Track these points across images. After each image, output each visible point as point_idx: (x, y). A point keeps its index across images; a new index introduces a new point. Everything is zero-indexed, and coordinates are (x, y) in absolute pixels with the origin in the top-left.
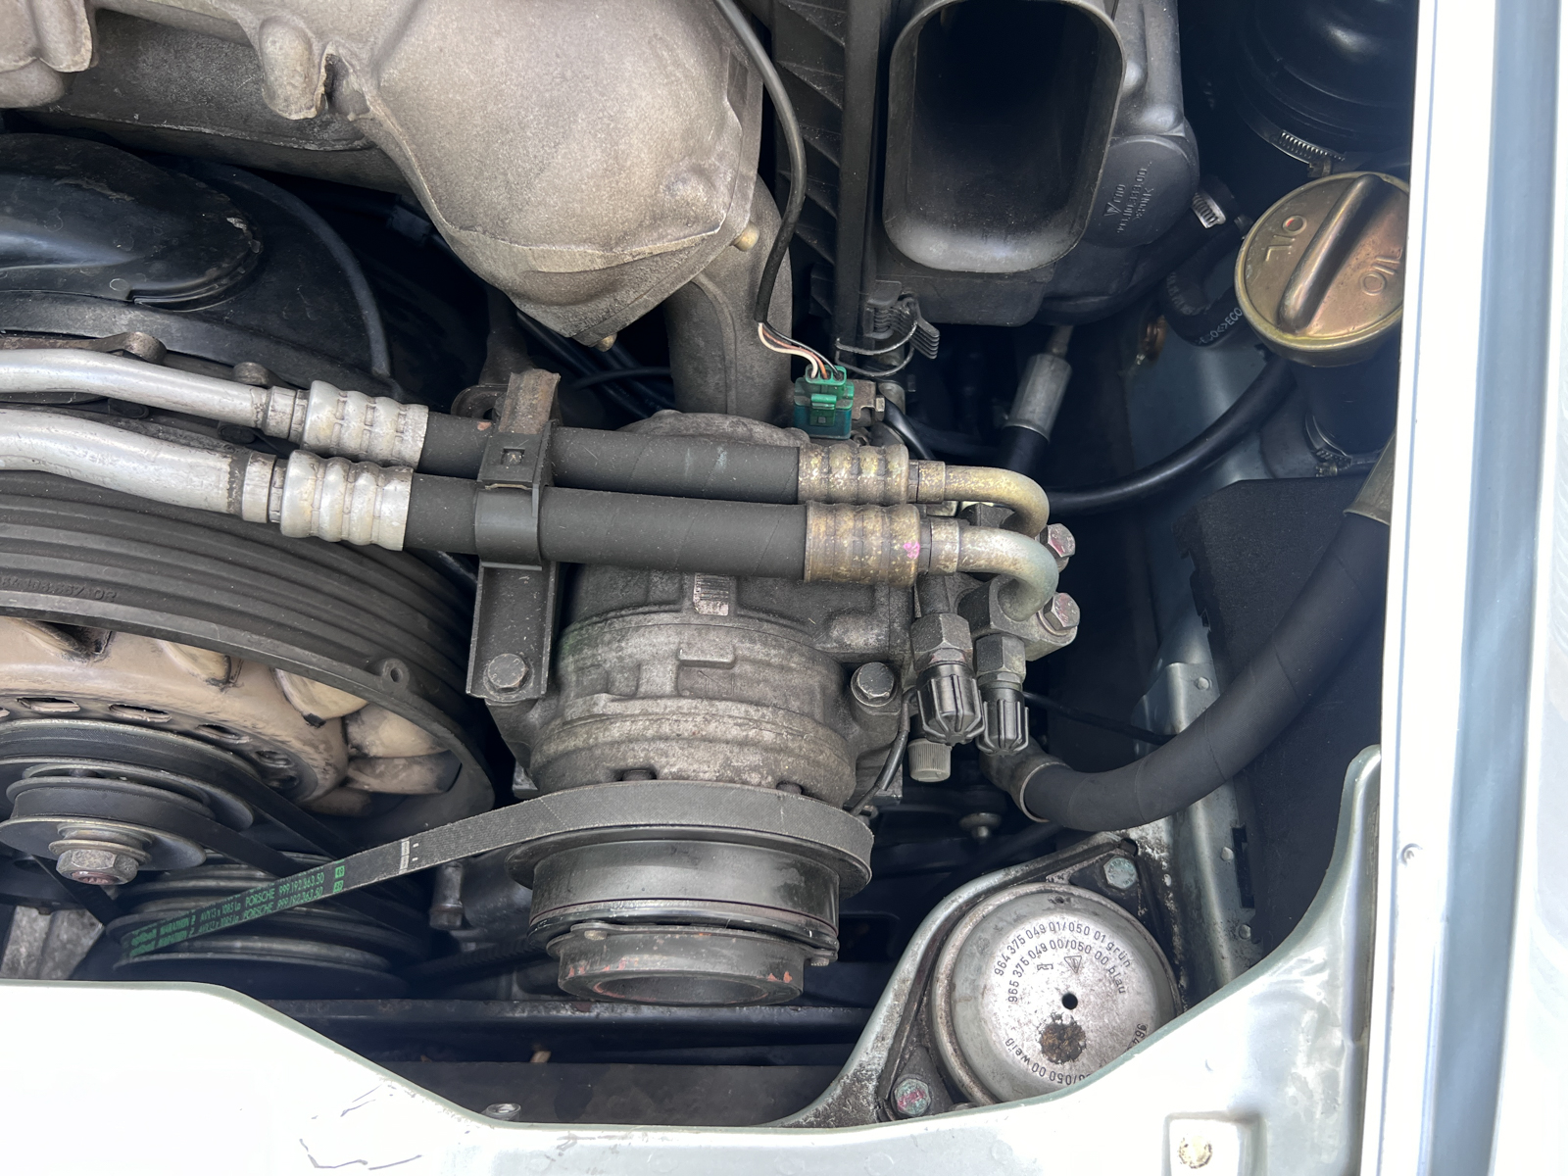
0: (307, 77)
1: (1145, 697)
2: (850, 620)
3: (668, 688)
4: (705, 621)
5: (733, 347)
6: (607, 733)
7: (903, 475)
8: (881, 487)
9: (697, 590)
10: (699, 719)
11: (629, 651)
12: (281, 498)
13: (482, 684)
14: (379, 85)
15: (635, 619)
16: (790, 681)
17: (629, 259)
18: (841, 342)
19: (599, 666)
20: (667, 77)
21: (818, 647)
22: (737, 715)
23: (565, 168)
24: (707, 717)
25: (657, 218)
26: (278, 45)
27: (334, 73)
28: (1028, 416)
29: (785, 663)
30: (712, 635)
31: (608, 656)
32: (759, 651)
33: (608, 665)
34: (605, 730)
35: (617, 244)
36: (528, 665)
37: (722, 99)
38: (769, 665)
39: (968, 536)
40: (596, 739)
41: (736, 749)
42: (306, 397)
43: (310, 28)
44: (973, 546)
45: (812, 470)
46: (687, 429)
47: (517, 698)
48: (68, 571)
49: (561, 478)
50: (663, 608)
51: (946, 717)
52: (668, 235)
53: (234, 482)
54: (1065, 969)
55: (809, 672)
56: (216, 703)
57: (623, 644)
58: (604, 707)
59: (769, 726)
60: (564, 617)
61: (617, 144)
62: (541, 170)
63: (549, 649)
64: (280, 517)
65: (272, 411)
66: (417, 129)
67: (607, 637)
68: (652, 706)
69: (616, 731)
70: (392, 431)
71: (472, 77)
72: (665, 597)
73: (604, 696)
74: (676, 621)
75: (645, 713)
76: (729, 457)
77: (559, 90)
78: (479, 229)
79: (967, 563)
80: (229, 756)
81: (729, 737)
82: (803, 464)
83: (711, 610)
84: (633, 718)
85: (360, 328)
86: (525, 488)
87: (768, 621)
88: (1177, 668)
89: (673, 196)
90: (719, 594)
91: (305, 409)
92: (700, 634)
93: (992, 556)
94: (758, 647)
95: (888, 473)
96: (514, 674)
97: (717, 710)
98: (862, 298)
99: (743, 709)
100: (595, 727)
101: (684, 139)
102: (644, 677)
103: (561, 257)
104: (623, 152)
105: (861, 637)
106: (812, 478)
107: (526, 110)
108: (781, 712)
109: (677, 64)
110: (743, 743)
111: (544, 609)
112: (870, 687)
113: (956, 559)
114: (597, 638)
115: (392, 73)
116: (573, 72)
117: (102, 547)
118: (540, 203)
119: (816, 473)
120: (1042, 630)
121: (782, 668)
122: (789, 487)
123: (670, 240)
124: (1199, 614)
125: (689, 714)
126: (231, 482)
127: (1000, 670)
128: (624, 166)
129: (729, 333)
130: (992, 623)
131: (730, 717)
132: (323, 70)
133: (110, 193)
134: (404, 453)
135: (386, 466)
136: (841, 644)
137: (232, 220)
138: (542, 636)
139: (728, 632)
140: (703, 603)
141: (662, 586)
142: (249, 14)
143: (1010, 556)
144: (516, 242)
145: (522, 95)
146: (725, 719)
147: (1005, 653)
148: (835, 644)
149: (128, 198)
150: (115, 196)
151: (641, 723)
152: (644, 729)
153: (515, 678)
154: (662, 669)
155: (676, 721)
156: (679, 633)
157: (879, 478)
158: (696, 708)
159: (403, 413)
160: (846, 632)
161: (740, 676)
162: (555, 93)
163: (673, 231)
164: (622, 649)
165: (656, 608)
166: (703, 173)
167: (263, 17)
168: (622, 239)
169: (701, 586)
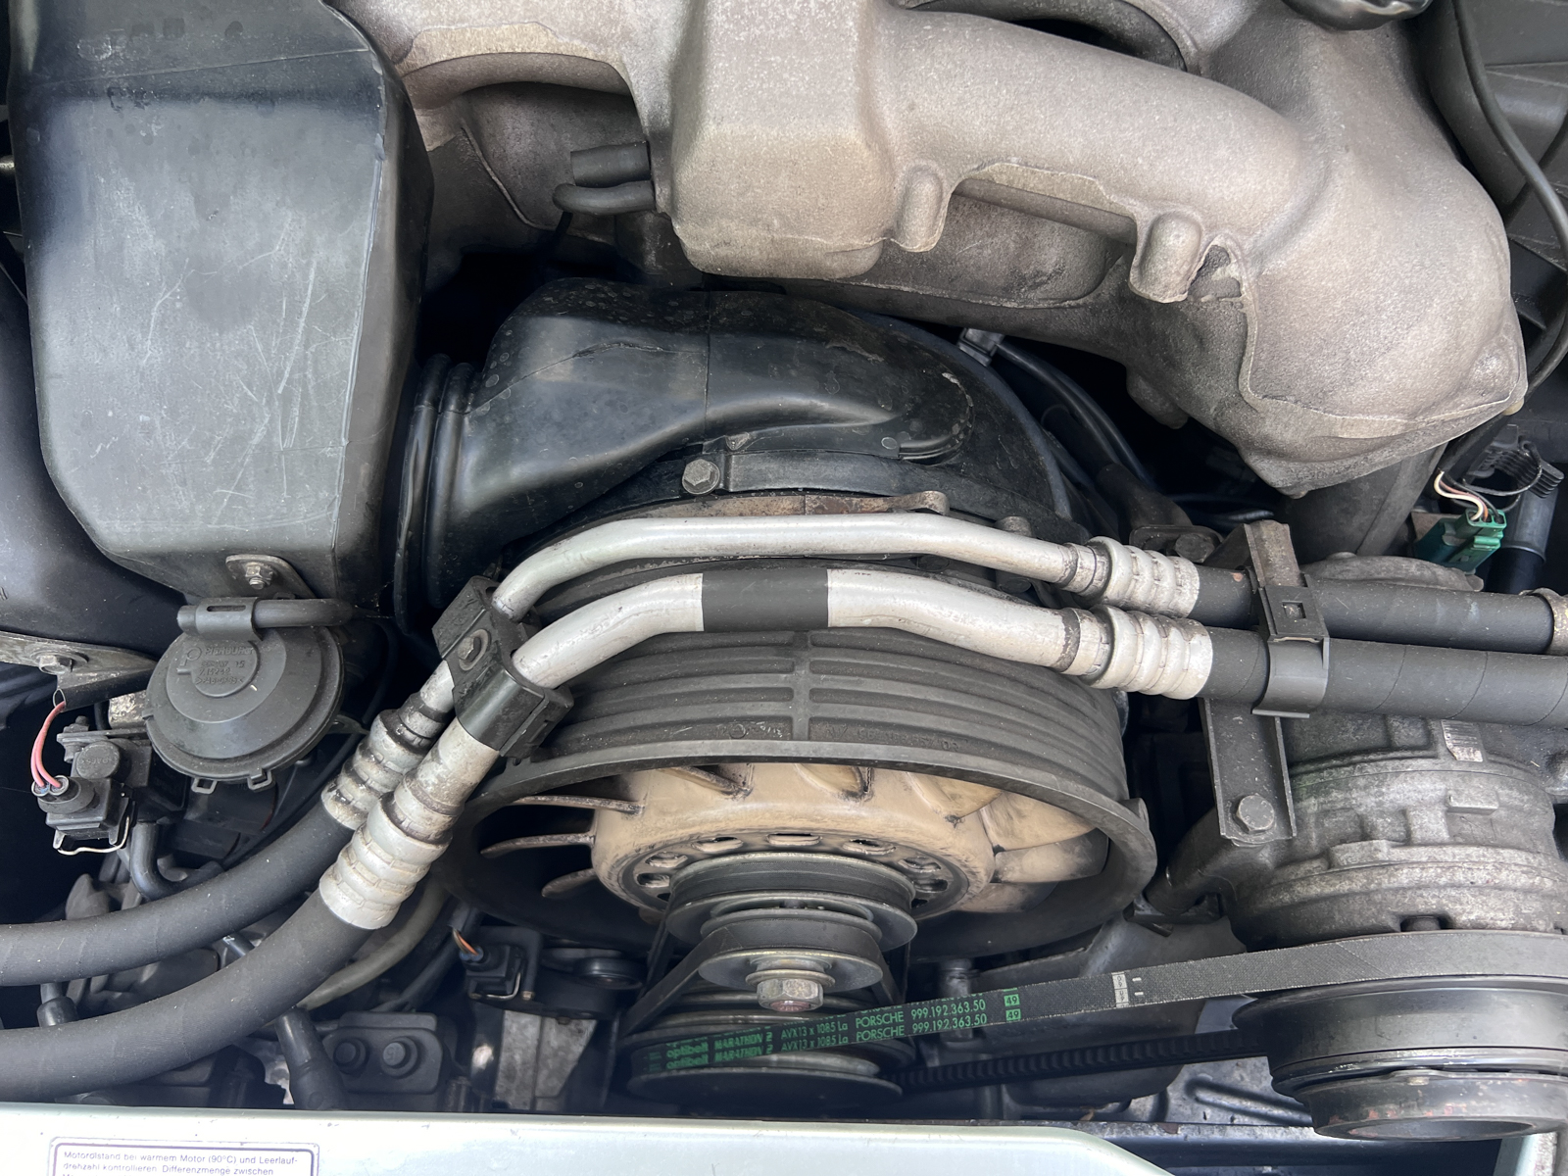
0: (1188, 266)
3: (1446, 835)
4: (1464, 767)
6: (1393, 879)
9: (1447, 736)
10: (1489, 867)
11: (1392, 796)
13: (1229, 824)
14: (1260, 273)
15: (1390, 764)
16: (1532, 825)
17: (1425, 426)
19: (1348, 809)
22: (1521, 863)
23: (1412, 348)
24: (1496, 865)
25: (1460, 388)
26: (1181, 239)
27: (1213, 261)
29: (1533, 808)
30: (1475, 782)
31: (1363, 799)
32: (1515, 797)
33: (1362, 809)
34: (1390, 876)
35: (1422, 414)
36: (1275, 808)
38: (1520, 810)
40: (1380, 884)
41: (1524, 897)
42: (1107, 556)
43: (1205, 223)
45: (1566, 620)
47: (1266, 839)
48: (923, 724)
50: (1417, 753)
52: (1463, 403)
53: (1070, 639)
56: (950, 839)
57: (1382, 790)
58: (1387, 853)
59: (1543, 873)
61: (1461, 325)
62: (1388, 349)
63: (1291, 792)
65: (1081, 568)
66: (1275, 311)
67: (1361, 781)
68: (1436, 853)
69: (1403, 877)
70: (1174, 585)
71: (1347, 267)
72: (1412, 742)
74: (1437, 767)
76: (1479, 607)
77: (1418, 277)
78: (1292, 399)
81: (1518, 884)
82: (1558, 615)
83: (1467, 756)
84: (1420, 865)
86: (1315, 641)
89: (1483, 370)
90: (1468, 740)
91: (1108, 566)
92: (1464, 781)
94: (1515, 794)
96: (1265, 816)
97: (1503, 858)
99: (1523, 856)
100: (1377, 872)
102: (1413, 823)
103: (1369, 425)
106: (1567, 629)
107: (1386, 295)
110: (1527, 891)
114: (1347, 783)
115: (1278, 264)
116: (1431, 260)
118: (1375, 379)
123: (1462, 408)
125: (1479, 862)
126: (1067, 639)
131: (1516, 865)
132: (1202, 259)
134: (1180, 605)
137: (947, 375)
139: (1488, 779)
140: (1457, 749)
141: (1407, 732)
142: (1146, 208)
144: (1329, 412)
145: (1384, 281)
146: (1513, 868)
150: (870, 357)
151: (1432, 870)
152: (1436, 876)
153: (1266, 820)
154: (1432, 815)
155: (1469, 869)
156: (1444, 780)
158: (1483, 856)
159: (1177, 566)
163: (1468, 401)
164: (1382, 794)
165: (1407, 754)
166: (1502, 348)
167: (1161, 212)
168: (1429, 409)
169: (1450, 732)
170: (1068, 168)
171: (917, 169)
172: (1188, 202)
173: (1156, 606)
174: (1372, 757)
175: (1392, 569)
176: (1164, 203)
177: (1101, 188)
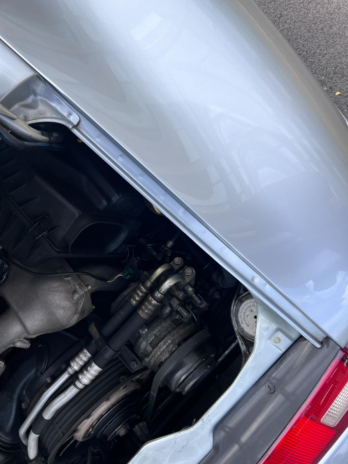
0: (25, 342)
2: (163, 309)
3: (151, 349)
4: (146, 334)
7: (144, 289)
8: (143, 294)
12: (84, 382)
13: (133, 369)
14: (31, 335)
16: (165, 327)
17: (81, 309)
21: (164, 318)
23: (60, 316)
24: (159, 349)
27: (26, 338)
29: (162, 326)
30: (149, 336)
32: (156, 330)
33: (142, 352)
35: (77, 312)
36: (135, 361)
38: (160, 329)
39: (159, 291)
41: (168, 348)
42: (71, 366)
43: (18, 339)
44: (162, 291)
47: (138, 367)
49: (108, 339)
53: (77, 387)
54: (251, 313)
57: (141, 348)
58: (147, 360)
59: (168, 340)
61: (61, 307)
63: (135, 356)
64: (86, 384)
65: (70, 372)
67: (138, 348)
68: (152, 354)
69: (152, 362)
70: (85, 357)
71: (38, 322)
72: (138, 336)
73: (146, 358)
74: (143, 339)
75: (152, 356)
76: (122, 312)
79: (164, 294)
80: (121, 402)
81: (165, 348)
82: (132, 303)
83: (145, 332)
84: (152, 358)
87: (154, 324)
89: (75, 300)
90: (143, 328)
91: (73, 367)
92: (147, 337)
95: (142, 291)
96: (135, 364)
97: (160, 346)
99: (162, 342)
101: (67, 293)
102: (147, 350)
103: (73, 321)
104: (63, 306)
105: (168, 310)
106: (135, 303)
108: (168, 335)
110: (168, 346)
113: (162, 295)
115: (31, 332)
120: (189, 278)
122: (133, 308)
123: (82, 302)
125: (157, 351)
127: (189, 293)
128: (65, 307)
129: (104, 287)
130: (180, 288)
131: (162, 345)
132: (25, 340)
133: (24, 363)
134: (89, 357)
135: (89, 363)
136: (166, 314)
138: (132, 355)
139: (150, 333)
140: (143, 332)
142: (11, 345)
152: (154, 358)
154: (148, 347)
155: (157, 353)
156: (145, 340)
158: (157, 349)
159: (83, 353)
161: (158, 336)
162: (48, 311)
163: (80, 301)
165: (139, 339)
168: (77, 310)
169: (140, 330)
173: (86, 362)
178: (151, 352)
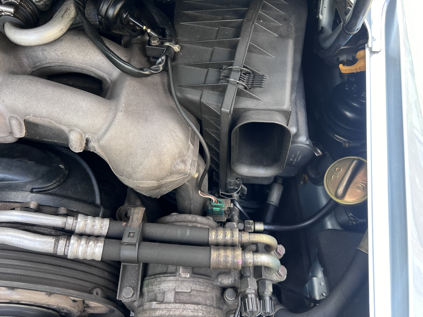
0: (81, 143)
1: (307, 284)
2: (223, 276)
3: (172, 300)
4: (183, 279)
5: (192, 195)
6: (155, 314)
7: (237, 237)
8: (231, 240)
10: (181, 310)
11: (162, 288)
12: (68, 249)
13: (121, 296)
14: (99, 145)
15: (164, 278)
16: (207, 295)
17: (164, 183)
18: (221, 191)
19: (153, 291)
20: (174, 140)
21: (215, 284)
22: (192, 308)
23: (147, 164)
24: (183, 309)
25: (171, 173)
26: (73, 136)
27: (87, 141)
28: (272, 200)
29: (205, 290)
30: (185, 284)
31: (156, 288)
32: (198, 287)
33: (156, 291)
34: (155, 313)
35: (161, 180)
36: (134, 290)
37: (189, 142)
38: (201, 291)
39: (255, 256)
40: (152, 315)
42: (77, 219)
43: (82, 132)
44: (257, 259)
45: (212, 236)
46: (179, 219)
47: (131, 300)
48: (9, 272)
49: (145, 239)
50: (171, 275)
51: (250, 311)
52: (174, 177)
53: (55, 246)
55: (212, 292)
56: (47, 300)
57: (160, 286)
58: (154, 306)
59: (200, 311)
60: (144, 275)
61: (161, 157)
63: (140, 286)
64: (67, 254)
65: (67, 224)
66: (109, 154)
67: (156, 283)
68: (167, 306)
69: (157, 313)
70: (99, 227)
71: (123, 143)
72: (172, 271)
73: (154, 302)
74: (175, 279)
75: (166, 308)
76: (190, 232)
77: (146, 145)
78: (125, 176)
79: (255, 264)
81: (189, 315)
82: (210, 235)
83: (185, 276)
84: (162, 309)
85: (93, 191)
86: (134, 244)
87: (201, 278)
88: (315, 279)
89: (176, 168)
90: (187, 270)
91: (76, 223)
92: (181, 283)
93: (262, 262)
94: (198, 286)
95: (233, 237)
96: (130, 293)
97: (186, 307)
98: (226, 180)
99: (193, 306)
100: (152, 311)
101: (178, 154)
102: (166, 296)
103: (146, 184)
104: (163, 159)
105: (227, 281)
106: (213, 238)
107: (137, 150)
108: (204, 306)
109: (177, 136)
111: (139, 273)
112: (229, 297)
113: (252, 263)
114: (153, 283)
115: (102, 142)
116: (150, 140)
117: (19, 264)
118: (140, 172)
119: (213, 237)
120: (277, 277)
121: (204, 292)
122: (206, 240)
123: (175, 178)
124: (320, 264)
125: (178, 309)
126: (54, 246)
127: (265, 290)
128: (163, 163)
129: (191, 192)
130: (263, 276)
131: (190, 309)
132: (85, 141)
133: (28, 162)
134: (102, 233)
135: (97, 237)
136: (221, 283)
137: (60, 166)
138: (138, 281)
139: (189, 282)
140: (182, 273)
141: (171, 268)
142: (67, 128)
143: (267, 262)
144: (134, 180)
145: (136, 146)
146: (188, 310)
147: (267, 285)
148: (219, 283)
149: (33, 163)
150: (30, 162)
151: (164, 311)
152: (165, 313)
153: (130, 295)
154: (171, 294)
155: (174, 311)
156: (176, 283)
157: (231, 238)
158: (180, 307)
159: (102, 222)
160: (222, 280)
161: (193, 295)
162: (145, 146)
163: (176, 176)
165: (169, 275)
166: (184, 162)
167: (70, 129)
168: (162, 179)
169: (182, 268)
170: (44, 117)
171: (11, 117)
172: (75, 126)
173: (94, 234)
174: (160, 276)
175: (184, 218)
176: (70, 127)
177: (54, 123)
178: (169, 303)
